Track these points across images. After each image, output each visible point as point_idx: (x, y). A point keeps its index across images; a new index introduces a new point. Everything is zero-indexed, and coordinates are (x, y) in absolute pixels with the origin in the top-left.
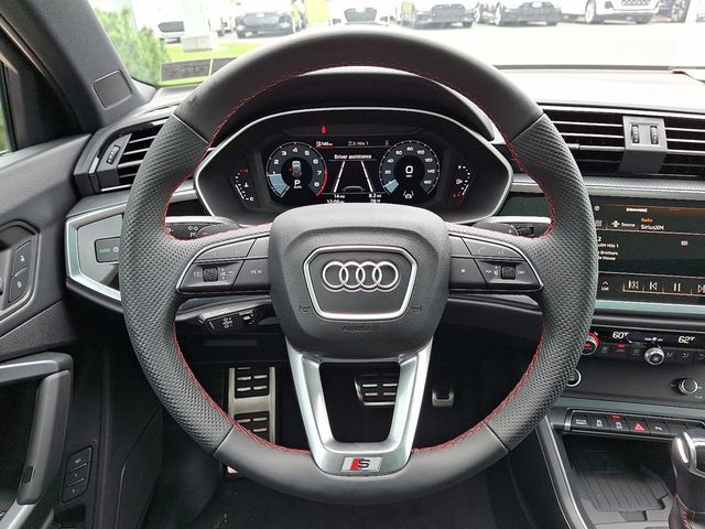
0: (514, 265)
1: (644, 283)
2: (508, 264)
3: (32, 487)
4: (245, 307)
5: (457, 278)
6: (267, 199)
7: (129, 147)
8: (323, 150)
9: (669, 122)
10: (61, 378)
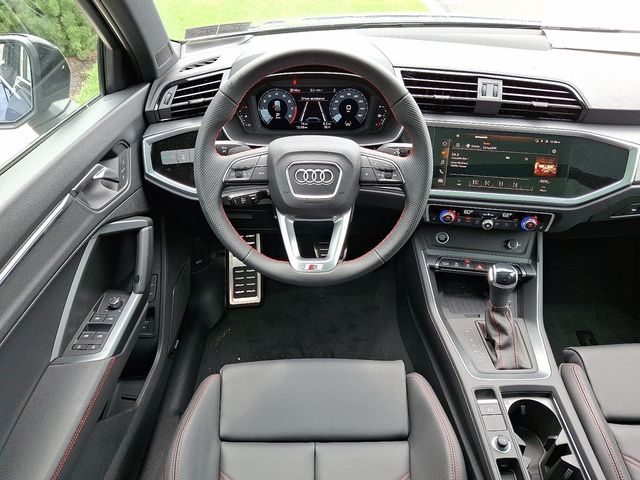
0: (391, 171)
1: (482, 181)
2: (389, 171)
3: (140, 286)
4: (252, 192)
5: (363, 179)
6: (259, 125)
7: (177, 94)
8: (293, 94)
9: (505, 82)
10: (150, 230)
